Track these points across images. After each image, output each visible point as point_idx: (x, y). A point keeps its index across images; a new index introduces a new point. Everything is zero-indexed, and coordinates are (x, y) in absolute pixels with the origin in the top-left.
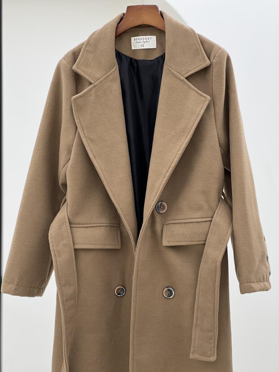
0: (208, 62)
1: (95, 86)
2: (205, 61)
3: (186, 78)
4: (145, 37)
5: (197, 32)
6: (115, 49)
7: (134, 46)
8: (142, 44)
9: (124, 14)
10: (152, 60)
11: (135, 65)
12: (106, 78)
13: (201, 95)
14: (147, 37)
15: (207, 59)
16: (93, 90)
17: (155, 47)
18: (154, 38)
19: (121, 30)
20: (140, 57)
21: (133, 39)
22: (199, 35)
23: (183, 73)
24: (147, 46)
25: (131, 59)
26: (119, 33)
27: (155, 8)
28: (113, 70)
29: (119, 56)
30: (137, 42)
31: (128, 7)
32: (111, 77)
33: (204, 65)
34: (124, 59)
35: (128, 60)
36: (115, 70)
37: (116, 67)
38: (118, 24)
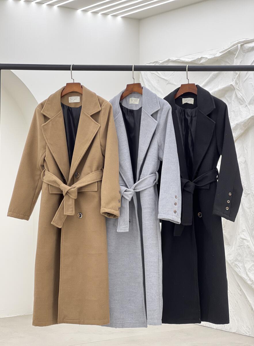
0: (100, 109)
1: (52, 120)
2: (99, 108)
3: (91, 116)
4: (74, 97)
5: (97, 94)
6: (61, 103)
7: (70, 101)
8: (73, 100)
9: (65, 87)
10: (78, 108)
11: (70, 109)
12: (56, 116)
13: (96, 124)
14: (76, 97)
15: (100, 107)
16: (51, 122)
17: (79, 102)
18: (79, 97)
19: (63, 94)
20: (72, 106)
21: (69, 98)
22: (98, 96)
23: (89, 114)
24: (75, 101)
25: (69, 107)
26: (62, 95)
27: (79, 84)
28: (60, 112)
29: (63, 105)
30: (71, 99)
31: (67, 84)
32: (59, 115)
33: (98, 110)
34: (65, 107)
35: (67, 107)
36: (61, 112)
37: (62, 110)
38: (62, 91)
